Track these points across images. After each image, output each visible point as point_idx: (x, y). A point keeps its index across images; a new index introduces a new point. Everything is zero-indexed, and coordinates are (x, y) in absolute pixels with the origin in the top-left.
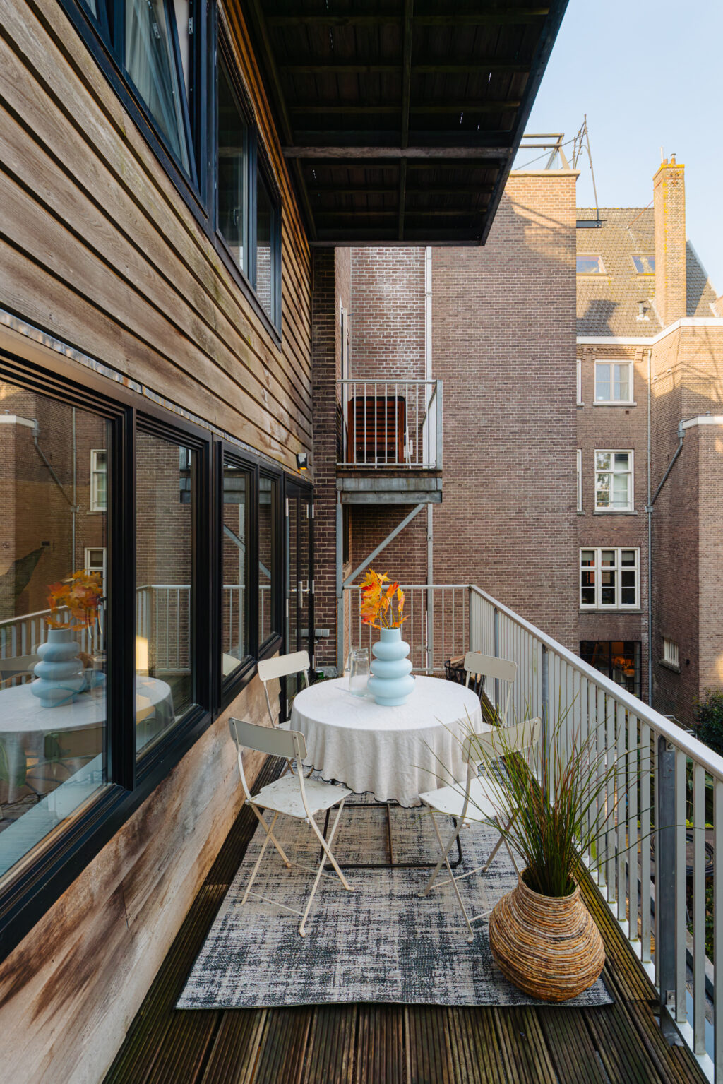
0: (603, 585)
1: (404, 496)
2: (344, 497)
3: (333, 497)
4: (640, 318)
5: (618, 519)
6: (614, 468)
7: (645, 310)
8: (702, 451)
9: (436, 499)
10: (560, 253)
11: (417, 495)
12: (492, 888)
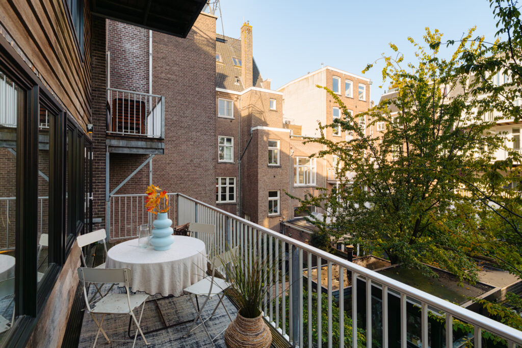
0: (222, 193)
1: (144, 150)
2: (110, 149)
3: (104, 149)
4: (236, 83)
5: (228, 165)
6: (226, 144)
7: (238, 81)
8: (259, 140)
9: (161, 152)
10: (208, 49)
11: (151, 150)
12: (216, 324)
